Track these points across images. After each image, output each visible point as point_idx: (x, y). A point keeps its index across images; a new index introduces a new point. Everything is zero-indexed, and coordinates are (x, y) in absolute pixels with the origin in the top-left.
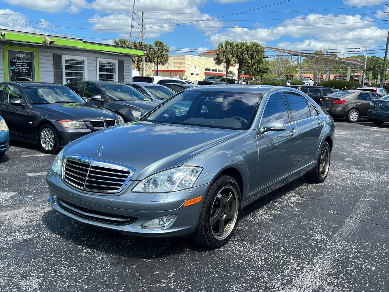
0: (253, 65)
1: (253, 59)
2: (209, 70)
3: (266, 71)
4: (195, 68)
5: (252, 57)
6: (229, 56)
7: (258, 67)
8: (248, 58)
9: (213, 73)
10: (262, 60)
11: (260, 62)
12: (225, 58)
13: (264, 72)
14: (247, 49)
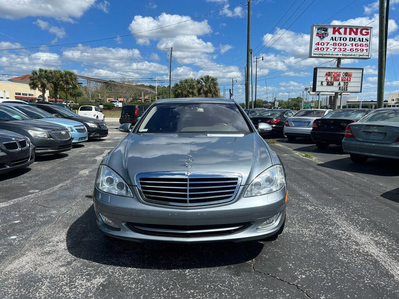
0: (68, 90)
1: (68, 85)
2: (20, 94)
3: (80, 95)
4: (5, 92)
5: (67, 83)
6: (45, 81)
7: (73, 91)
8: (63, 84)
9: (23, 97)
10: (76, 86)
11: (75, 87)
12: (41, 83)
13: (78, 96)
14: (61, 76)
